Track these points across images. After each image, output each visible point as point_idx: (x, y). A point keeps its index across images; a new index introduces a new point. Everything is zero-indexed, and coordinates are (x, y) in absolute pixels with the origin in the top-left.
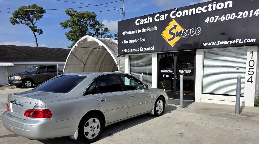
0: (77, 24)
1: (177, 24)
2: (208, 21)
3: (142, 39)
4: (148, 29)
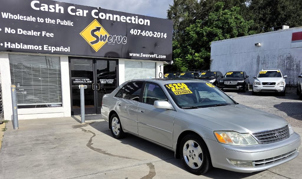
1: (101, 27)
2: (133, 32)
3: (47, 34)
4: (58, 21)
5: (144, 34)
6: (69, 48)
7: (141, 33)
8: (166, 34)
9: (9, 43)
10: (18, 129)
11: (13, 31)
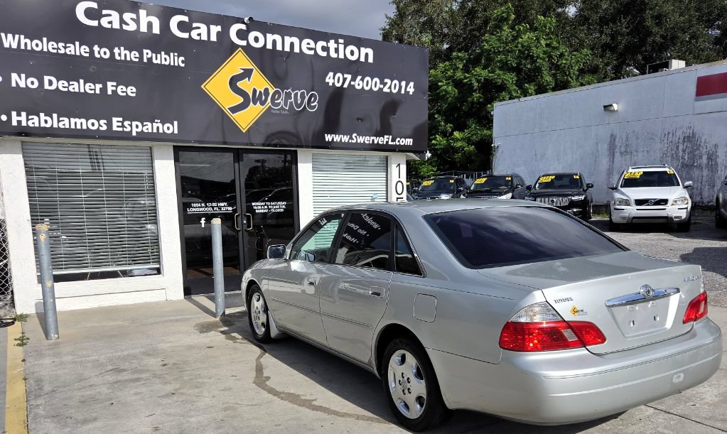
1: (254, 68)
2: (332, 81)
3: (119, 87)
4: (147, 54)
5: (359, 85)
6: (176, 123)
7: (353, 83)
8: (412, 84)
9: (24, 114)
10: (58, 337)
11: (33, 83)
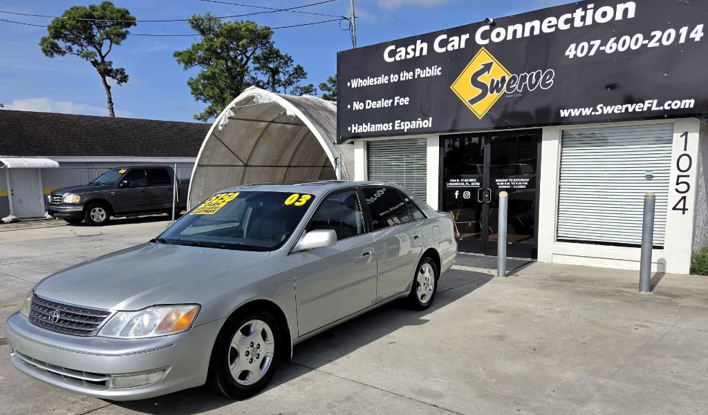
0: (219, 56)
1: (492, 61)
2: (573, 52)
4: (418, 72)
5: (611, 48)
7: (602, 48)
8: (700, 27)
9: (357, 126)
